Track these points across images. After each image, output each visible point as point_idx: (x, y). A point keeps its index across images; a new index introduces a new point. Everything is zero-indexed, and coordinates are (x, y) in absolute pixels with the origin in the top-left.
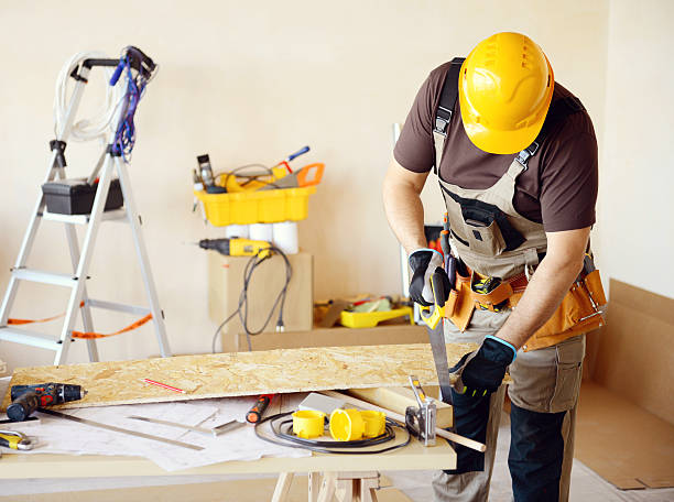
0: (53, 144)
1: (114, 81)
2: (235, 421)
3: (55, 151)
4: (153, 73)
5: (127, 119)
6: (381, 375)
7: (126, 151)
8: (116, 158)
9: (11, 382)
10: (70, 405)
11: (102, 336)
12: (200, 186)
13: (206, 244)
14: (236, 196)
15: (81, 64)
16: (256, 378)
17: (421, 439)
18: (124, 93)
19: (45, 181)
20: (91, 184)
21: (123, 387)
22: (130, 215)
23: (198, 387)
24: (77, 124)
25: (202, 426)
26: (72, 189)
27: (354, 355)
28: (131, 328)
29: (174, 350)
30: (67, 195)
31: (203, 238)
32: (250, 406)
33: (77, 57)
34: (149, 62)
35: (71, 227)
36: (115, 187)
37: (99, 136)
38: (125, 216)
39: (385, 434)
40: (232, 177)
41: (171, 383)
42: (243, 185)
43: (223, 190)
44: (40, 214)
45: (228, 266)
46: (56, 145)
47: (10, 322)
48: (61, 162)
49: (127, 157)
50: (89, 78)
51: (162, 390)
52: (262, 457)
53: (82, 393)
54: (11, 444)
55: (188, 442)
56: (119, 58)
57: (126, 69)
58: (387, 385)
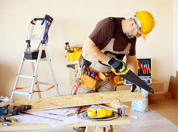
0: (27, 41)
1: (42, 24)
2: (72, 113)
3: (27, 43)
4: (52, 21)
5: (46, 34)
6: (111, 99)
7: (46, 42)
8: (43, 44)
9: (14, 105)
10: (29, 110)
11: (42, 91)
12: (66, 51)
13: (69, 66)
14: (76, 53)
15: (33, 20)
16: (78, 102)
17: (121, 116)
18: (45, 27)
19: (25, 51)
20: (37, 51)
21: (43, 105)
22: (48, 59)
23: (63, 105)
24: (33, 36)
25: (64, 115)
26: (32, 53)
27: (104, 94)
28: (49, 89)
29: (61, 94)
30: (30, 55)
31: (68, 65)
32: (77, 109)
33: (32, 18)
34: (51, 18)
35: (33, 63)
36: (44, 52)
37: (39, 38)
38: (47, 59)
39: (112, 115)
40: (75, 48)
41: (56, 104)
42: (78, 50)
43: (73, 52)
44: (24, 60)
45: (75, 72)
46: (28, 41)
47: (17, 88)
48: (29, 46)
49: (46, 44)
50: (36, 24)
51: (53, 106)
52: (79, 122)
53: (32, 107)
54: (12, 122)
55: (60, 119)
56: (43, 18)
57: (45, 21)
58: (113, 102)
